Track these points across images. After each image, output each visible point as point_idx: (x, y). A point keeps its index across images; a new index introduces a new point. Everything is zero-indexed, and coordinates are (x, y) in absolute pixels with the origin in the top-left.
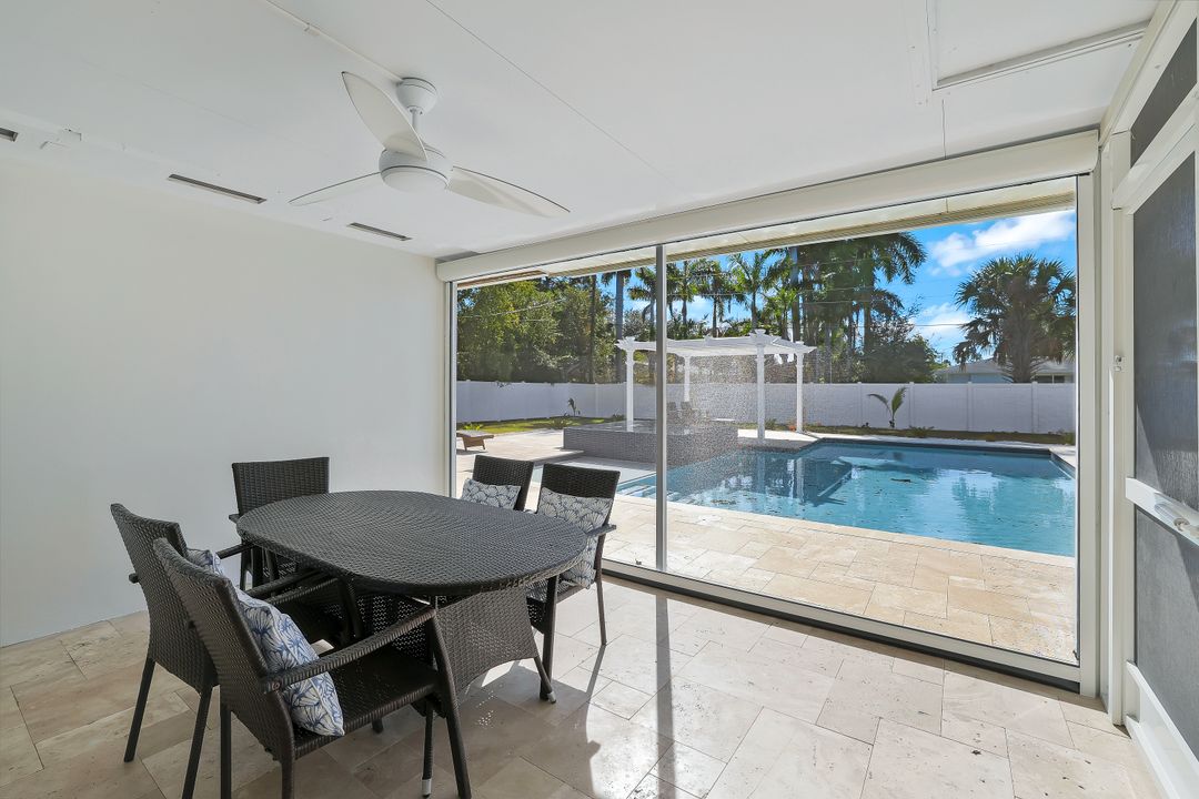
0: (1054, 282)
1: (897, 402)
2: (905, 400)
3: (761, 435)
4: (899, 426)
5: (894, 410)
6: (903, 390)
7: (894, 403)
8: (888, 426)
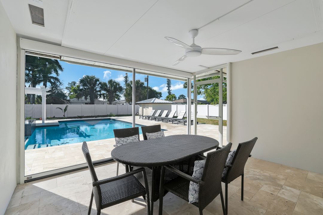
0: (98, 83)
1: (65, 110)
2: (68, 109)
3: (43, 122)
4: (66, 116)
5: (65, 111)
6: (67, 106)
7: (64, 110)
8: (63, 116)
